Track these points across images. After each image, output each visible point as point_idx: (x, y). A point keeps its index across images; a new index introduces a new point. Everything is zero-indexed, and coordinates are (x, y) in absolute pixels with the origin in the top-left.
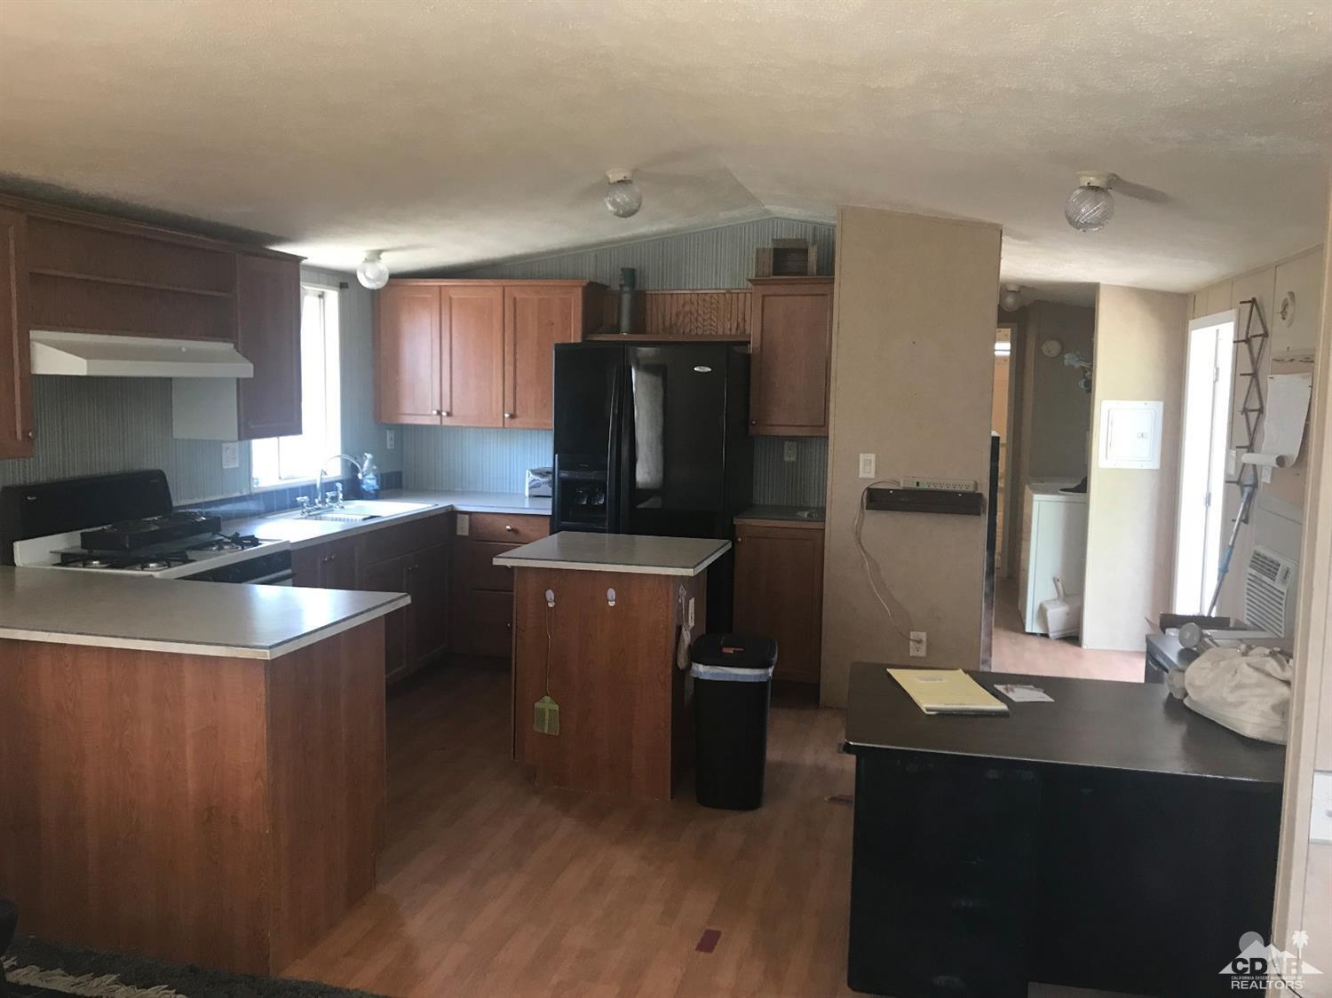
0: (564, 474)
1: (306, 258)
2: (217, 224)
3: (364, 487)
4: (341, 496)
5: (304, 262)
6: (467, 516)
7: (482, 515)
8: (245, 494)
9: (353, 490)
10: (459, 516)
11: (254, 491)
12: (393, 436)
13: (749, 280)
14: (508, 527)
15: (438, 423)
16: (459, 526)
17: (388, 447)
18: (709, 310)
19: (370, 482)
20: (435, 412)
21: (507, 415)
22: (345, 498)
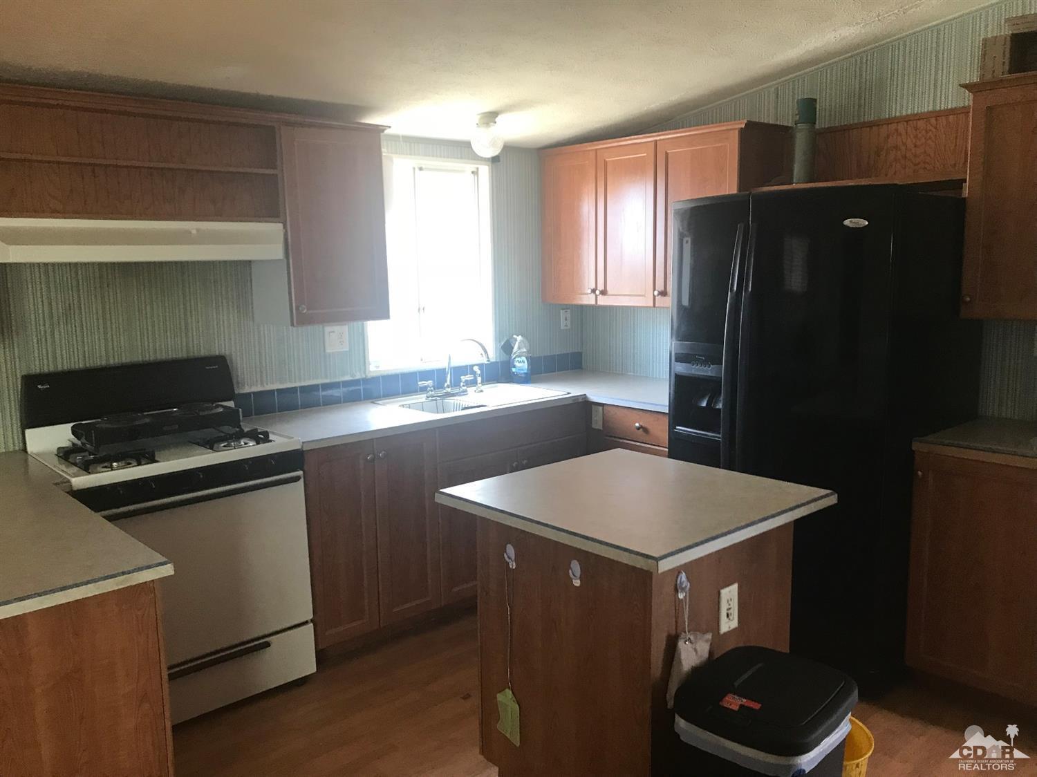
0: (681, 368)
1: (390, 127)
2: (216, 90)
3: (514, 370)
4: (479, 380)
5: (387, 131)
6: (601, 408)
7: (614, 408)
8: (358, 377)
9: (500, 373)
10: (593, 406)
11: (369, 375)
12: (569, 316)
13: (965, 86)
14: (637, 425)
15: (593, 302)
16: (594, 418)
17: (562, 327)
18: (923, 140)
19: (521, 365)
20: (589, 291)
21: (656, 293)
22: (482, 383)
